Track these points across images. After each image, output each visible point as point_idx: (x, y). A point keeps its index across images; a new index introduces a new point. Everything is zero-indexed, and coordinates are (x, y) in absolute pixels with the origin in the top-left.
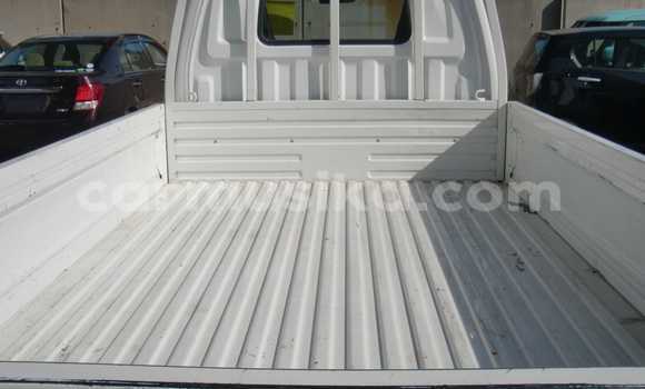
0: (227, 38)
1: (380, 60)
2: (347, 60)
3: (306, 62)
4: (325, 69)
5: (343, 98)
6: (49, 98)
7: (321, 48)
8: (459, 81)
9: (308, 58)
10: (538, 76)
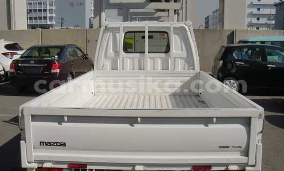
0: (113, 51)
1: (160, 58)
2: (150, 58)
3: (137, 59)
4: (144, 61)
5: (149, 70)
6: (42, 68)
7: (142, 54)
8: (185, 65)
9: (138, 58)
10: (221, 62)
